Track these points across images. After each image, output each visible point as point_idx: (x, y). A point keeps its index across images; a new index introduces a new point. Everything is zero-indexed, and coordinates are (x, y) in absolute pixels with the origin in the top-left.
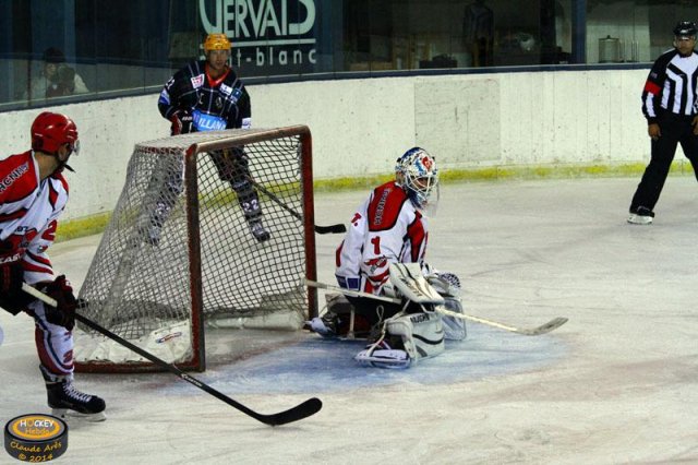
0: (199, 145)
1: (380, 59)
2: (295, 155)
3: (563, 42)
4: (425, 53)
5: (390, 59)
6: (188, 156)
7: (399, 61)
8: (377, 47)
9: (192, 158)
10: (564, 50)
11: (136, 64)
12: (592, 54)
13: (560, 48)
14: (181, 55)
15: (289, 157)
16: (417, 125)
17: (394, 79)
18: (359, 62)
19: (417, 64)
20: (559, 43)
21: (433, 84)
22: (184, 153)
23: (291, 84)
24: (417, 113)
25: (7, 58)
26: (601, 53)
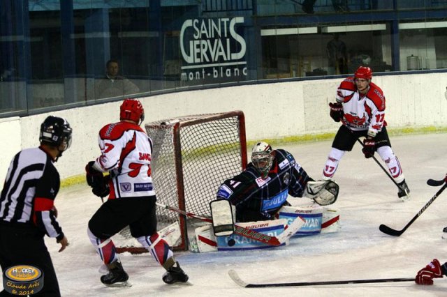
0: (181, 123)
1: (284, 72)
2: (236, 128)
3: (387, 59)
4: (309, 68)
5: (289, 71)
6: (174, 130)
7: (294, 72)
8: (282, 65)
9: (177, 130)
10: (387, 64)
11: (145, 79)
12: (403, 66)
13: (385, 63)
14: (171, 73)
15: (232, 129)
16: (305, 108)
17: (291, 83)
18: (271, 73)
19: (305, 74)
20: (384, 60)
21: (314, 85)
22: (173, 128)
23: (233, 87)
24: (305, 102)
25: (73, 77)
26: (408, 65)
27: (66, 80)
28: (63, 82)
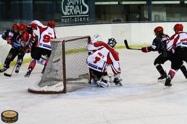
0: (65, 40)
1: (103, 20)
2: (87, 43)
3: (146, 16)
4: (114, 18)
5: (105, 20)
6: (62, 43)
7: (107, 20)
8: (103, 17)
12: (153, 19)
13: (145, 17)
15: (85, 43)
16: (112, 35)
17: (107, 24)
18: (98, 20)
19: (112, 21)
20: (145, 16)
21: (116, 26)
23: (83, 25)
24: (112, 32)
25: (17, 19)
26: (155, 18)
27: (15, 20)
28: (13, 21)
